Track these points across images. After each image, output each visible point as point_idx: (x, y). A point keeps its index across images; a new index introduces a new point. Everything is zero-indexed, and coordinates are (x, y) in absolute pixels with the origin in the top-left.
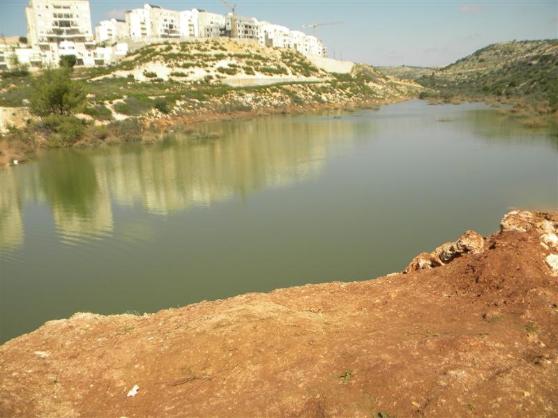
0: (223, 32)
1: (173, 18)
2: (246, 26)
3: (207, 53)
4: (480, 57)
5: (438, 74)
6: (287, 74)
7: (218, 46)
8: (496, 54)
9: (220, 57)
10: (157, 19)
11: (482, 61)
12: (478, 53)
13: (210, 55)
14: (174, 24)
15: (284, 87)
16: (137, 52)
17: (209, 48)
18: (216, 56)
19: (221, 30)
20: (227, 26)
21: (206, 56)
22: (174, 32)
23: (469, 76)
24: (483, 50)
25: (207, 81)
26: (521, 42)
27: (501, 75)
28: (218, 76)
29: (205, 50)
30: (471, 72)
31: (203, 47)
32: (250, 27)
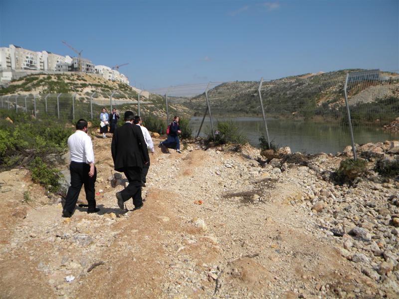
0: (70, 69)
1: (32, 56)
2: (87, 65)
3: (76, 82)
4: (219, 91)
5: (194, 101)
6: (127, 99)
7: (80, 78)
8: (228, 89)
9: (84, 86)
10: (21, 56)
11: (220, 93)
12: (216, 88)
13: (78, 84)
14: (33, 61)
15: (132, 106)
16: (21, 79)
17: (75, 79)
18: (81, 84)
19: (69, 67)
20: (75, 65)
21: (75, 84)
22: (33, 66)
23: (214, 102)
24: (219, 86)
25: (81, 101)
26: (241, 82)
27: (235, 101)
28: (87, 98)
29: (73, 80)
30: (216, 100)
31: (71, 78)
32: (90, 66)
